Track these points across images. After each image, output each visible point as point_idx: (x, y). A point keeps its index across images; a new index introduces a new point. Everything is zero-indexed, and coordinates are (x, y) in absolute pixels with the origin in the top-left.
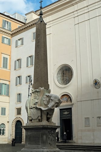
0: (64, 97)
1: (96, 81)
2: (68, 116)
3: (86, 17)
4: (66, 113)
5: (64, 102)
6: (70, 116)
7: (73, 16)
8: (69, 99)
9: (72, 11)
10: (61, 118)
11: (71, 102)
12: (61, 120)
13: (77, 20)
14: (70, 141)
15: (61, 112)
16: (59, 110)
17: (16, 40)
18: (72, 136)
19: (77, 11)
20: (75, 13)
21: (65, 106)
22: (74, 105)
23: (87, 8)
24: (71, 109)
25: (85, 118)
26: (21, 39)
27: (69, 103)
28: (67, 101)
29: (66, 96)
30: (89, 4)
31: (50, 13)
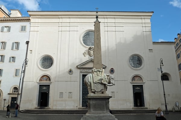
0: (44, 77)
1: (71, 70)
2: (46, 90)
3: (68, 29)
4: (44, 88)
5: (44, 80)
6: (47, 90)
7: (58, 25)
8: (48, 79)
9: (58, 22)
10: (39, 91)
11: (50, 81)
12: (39, 93)
13: (60, 29)
14: (46, 108)
15: (40, 87)
16: (39, 86)
17: (3, 26)
18: (48, 104)
19: (58, 23)
20: (59, 23)
21: (45, 83)
22: (52, 84)
23: (69, 24)
24: (49, 85)
25: (60, 92)
26: (8, 27)
27: (48, 82)
28: (46, 80)
29: (46, 77)
30: (71, 22)
31: (40, 17)
